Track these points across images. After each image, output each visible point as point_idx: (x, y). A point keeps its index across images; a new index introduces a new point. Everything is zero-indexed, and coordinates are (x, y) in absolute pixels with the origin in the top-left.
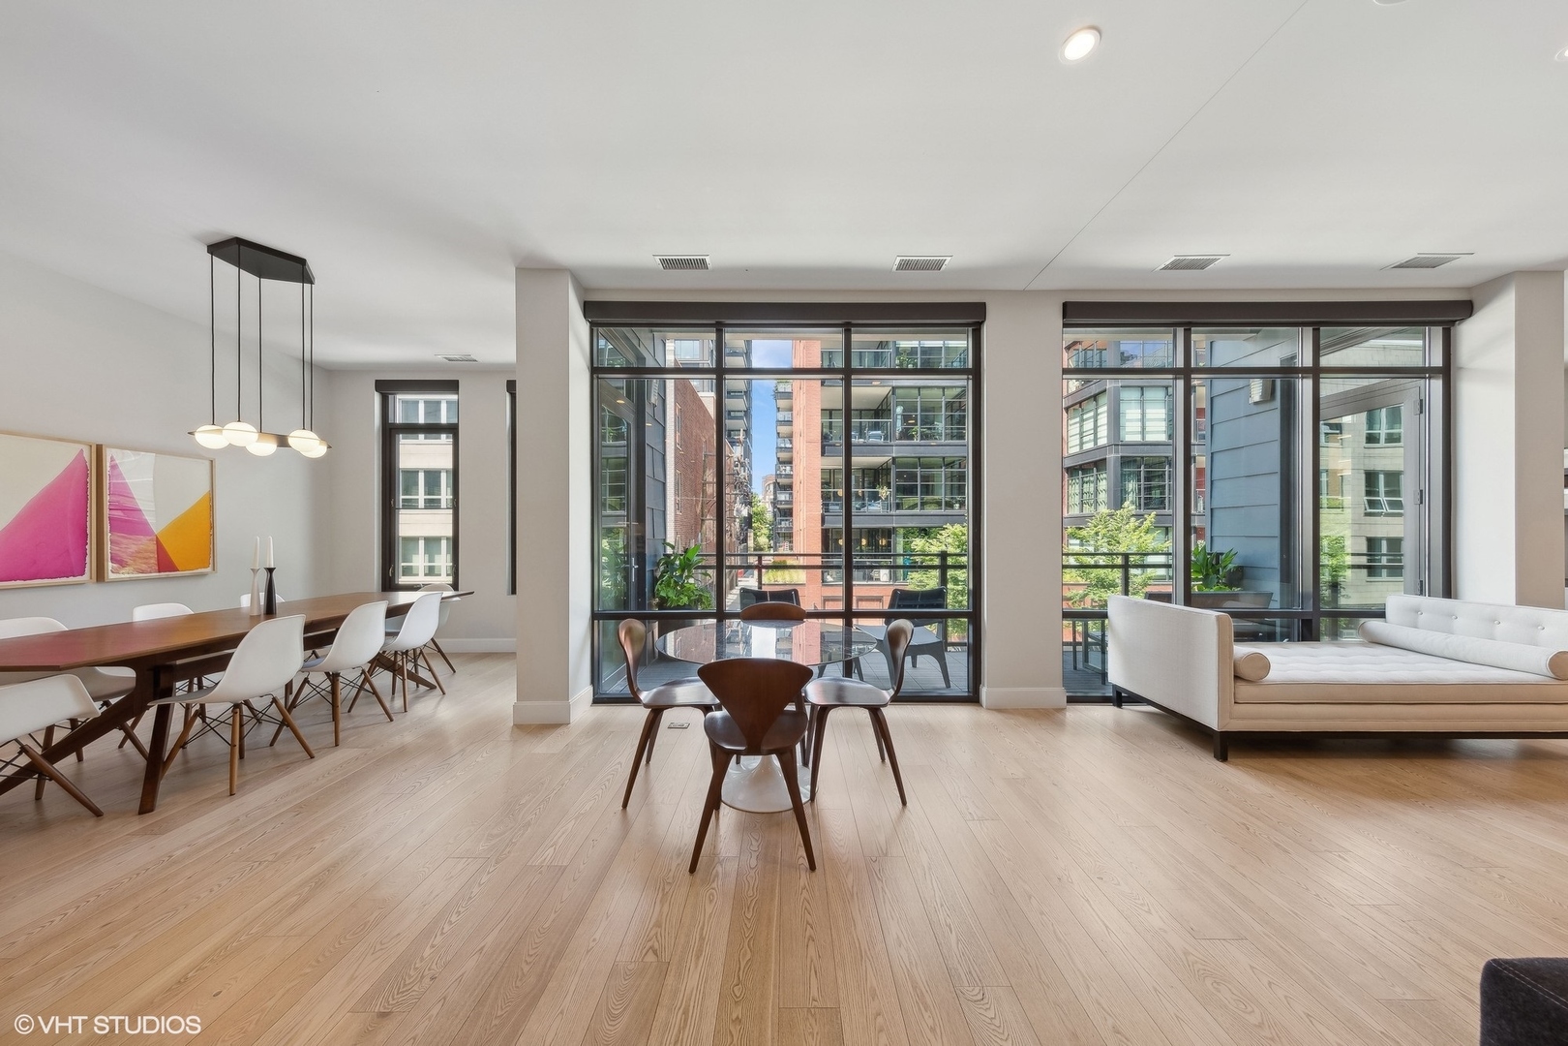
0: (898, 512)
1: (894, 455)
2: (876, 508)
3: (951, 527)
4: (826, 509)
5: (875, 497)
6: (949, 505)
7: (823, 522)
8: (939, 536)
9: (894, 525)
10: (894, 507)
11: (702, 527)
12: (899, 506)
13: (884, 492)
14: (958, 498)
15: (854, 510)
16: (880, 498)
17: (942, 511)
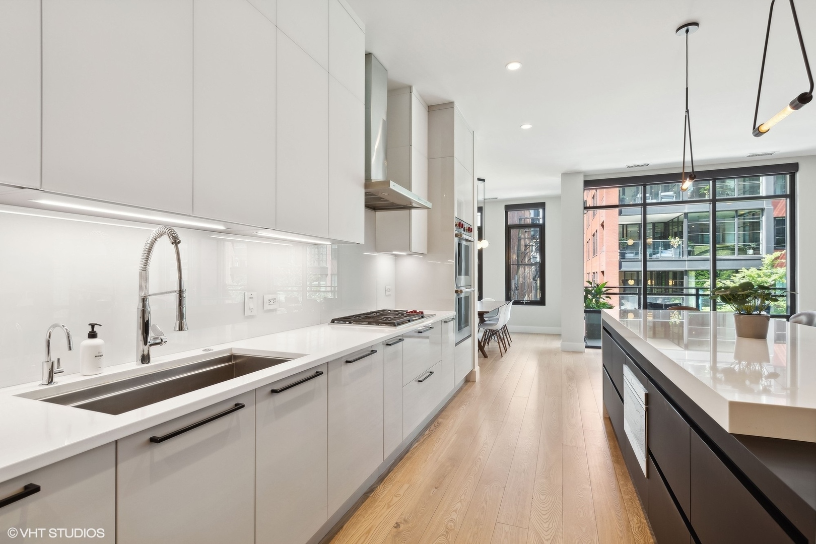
0: (690, 258)
1: (686, 211)
2: (668, 254)
3: (746, 271)
4: (622, 255)
5: (667, 246)
6: (742, 251)
7: (620, 267)
8: (732, 278)
9: (687, 269)
10: (686, 253)
11: (517, 272)
12: (690, 253)
13: (675, 241)
14: (753, 244)
15: (648, 256)
16: (672, 247)
17: (736, 256)
